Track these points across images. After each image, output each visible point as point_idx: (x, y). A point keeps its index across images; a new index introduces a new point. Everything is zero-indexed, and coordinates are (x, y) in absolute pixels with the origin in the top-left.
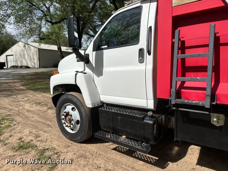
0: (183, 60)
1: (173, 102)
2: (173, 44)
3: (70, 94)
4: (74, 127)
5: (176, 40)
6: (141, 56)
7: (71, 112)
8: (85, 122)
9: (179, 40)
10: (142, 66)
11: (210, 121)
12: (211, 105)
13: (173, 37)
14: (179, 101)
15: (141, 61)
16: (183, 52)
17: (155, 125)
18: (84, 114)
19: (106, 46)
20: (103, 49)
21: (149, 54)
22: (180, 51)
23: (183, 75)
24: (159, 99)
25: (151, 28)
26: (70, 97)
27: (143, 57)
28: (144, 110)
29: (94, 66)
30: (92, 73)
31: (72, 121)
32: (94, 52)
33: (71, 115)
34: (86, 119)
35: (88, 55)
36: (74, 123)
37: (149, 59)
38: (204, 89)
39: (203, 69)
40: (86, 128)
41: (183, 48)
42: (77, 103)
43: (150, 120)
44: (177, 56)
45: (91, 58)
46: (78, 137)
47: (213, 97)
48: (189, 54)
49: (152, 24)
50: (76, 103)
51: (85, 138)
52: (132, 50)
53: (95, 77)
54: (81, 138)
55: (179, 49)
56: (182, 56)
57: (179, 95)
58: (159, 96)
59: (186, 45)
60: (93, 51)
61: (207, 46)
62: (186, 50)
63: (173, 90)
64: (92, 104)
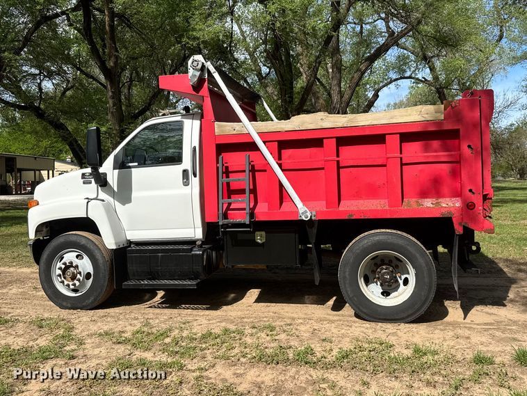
0: (228, 184)
1: (220, 223)
2: (218, 168)
3: (72, 234)
4: (82, 284)
5: (220, 165)
6: (185, 177)
7: (76, 262)
8: (103, 271)
9: (223, 165)
10: (187, 190)
11: (255, 240)
12: (250, 221)
13: (218, 162)
14: (226, 221)
15: (186, 183)
16: (228, 177)
17: (205, 256)
18: (101, 260)
19: (136, 164)
20: (130, 167)
21: (195, 176)
22: (224, 175)
23: (229, 197)
24: (208, 223)
25: (195, 148)
26: (74, 239)
27: (188, 179)
28: (192, 243)
29: (116, 189)
30: (112, 200)
31: (78, 275)
32: (116, 171)
33: (77, 267)
34: (105, 269)
35: (105, 174)
36: (81, 279)
37: (195, 182)
38: (244, 209)
39: (242, 192)
40: (105, 282)
41: (227, 172)
42: (88, 246)
43: (199, 250)
44: (223, 180)
45: (109, 179)
46: (89, 299)
47: (252, 215)
48: (233, 178)
49: (196, 143)
50: (86, 247)
51: (101, 299)
52: (175, 171)
53: (118, 205)
54: (95, 300)
55: (223, 173)
56: (226, 180)
57: (225, 216)
58: (208, 220)
59: (230, 170)
60: (114, 169)
61: (244, 171)
62: (230, 174)
63: (220, 212)
64: (116, 243)
